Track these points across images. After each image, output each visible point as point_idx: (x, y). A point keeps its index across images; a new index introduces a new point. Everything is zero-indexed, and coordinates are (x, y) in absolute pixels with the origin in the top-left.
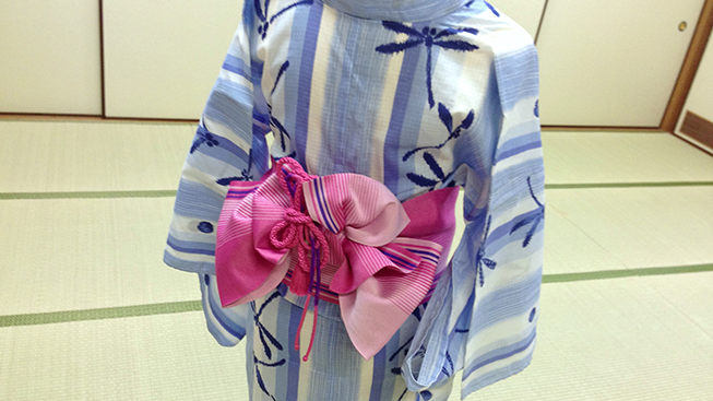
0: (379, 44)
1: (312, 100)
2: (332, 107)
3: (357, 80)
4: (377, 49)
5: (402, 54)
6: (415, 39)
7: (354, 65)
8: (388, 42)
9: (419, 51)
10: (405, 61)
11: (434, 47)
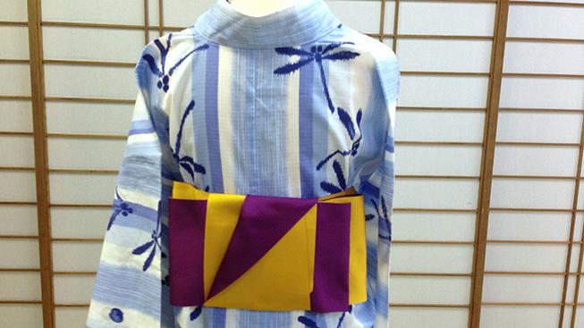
0: (277, 68)
1: (220, 130)
2: (241, 133)
3: (261, 102)
4: (275, 72)
5: (297, 72)
6: (306, 58)
7: (256, 90)
8: (284, 65)
9: (312, 67)
10: (302, 77)
11: (323, 61)
